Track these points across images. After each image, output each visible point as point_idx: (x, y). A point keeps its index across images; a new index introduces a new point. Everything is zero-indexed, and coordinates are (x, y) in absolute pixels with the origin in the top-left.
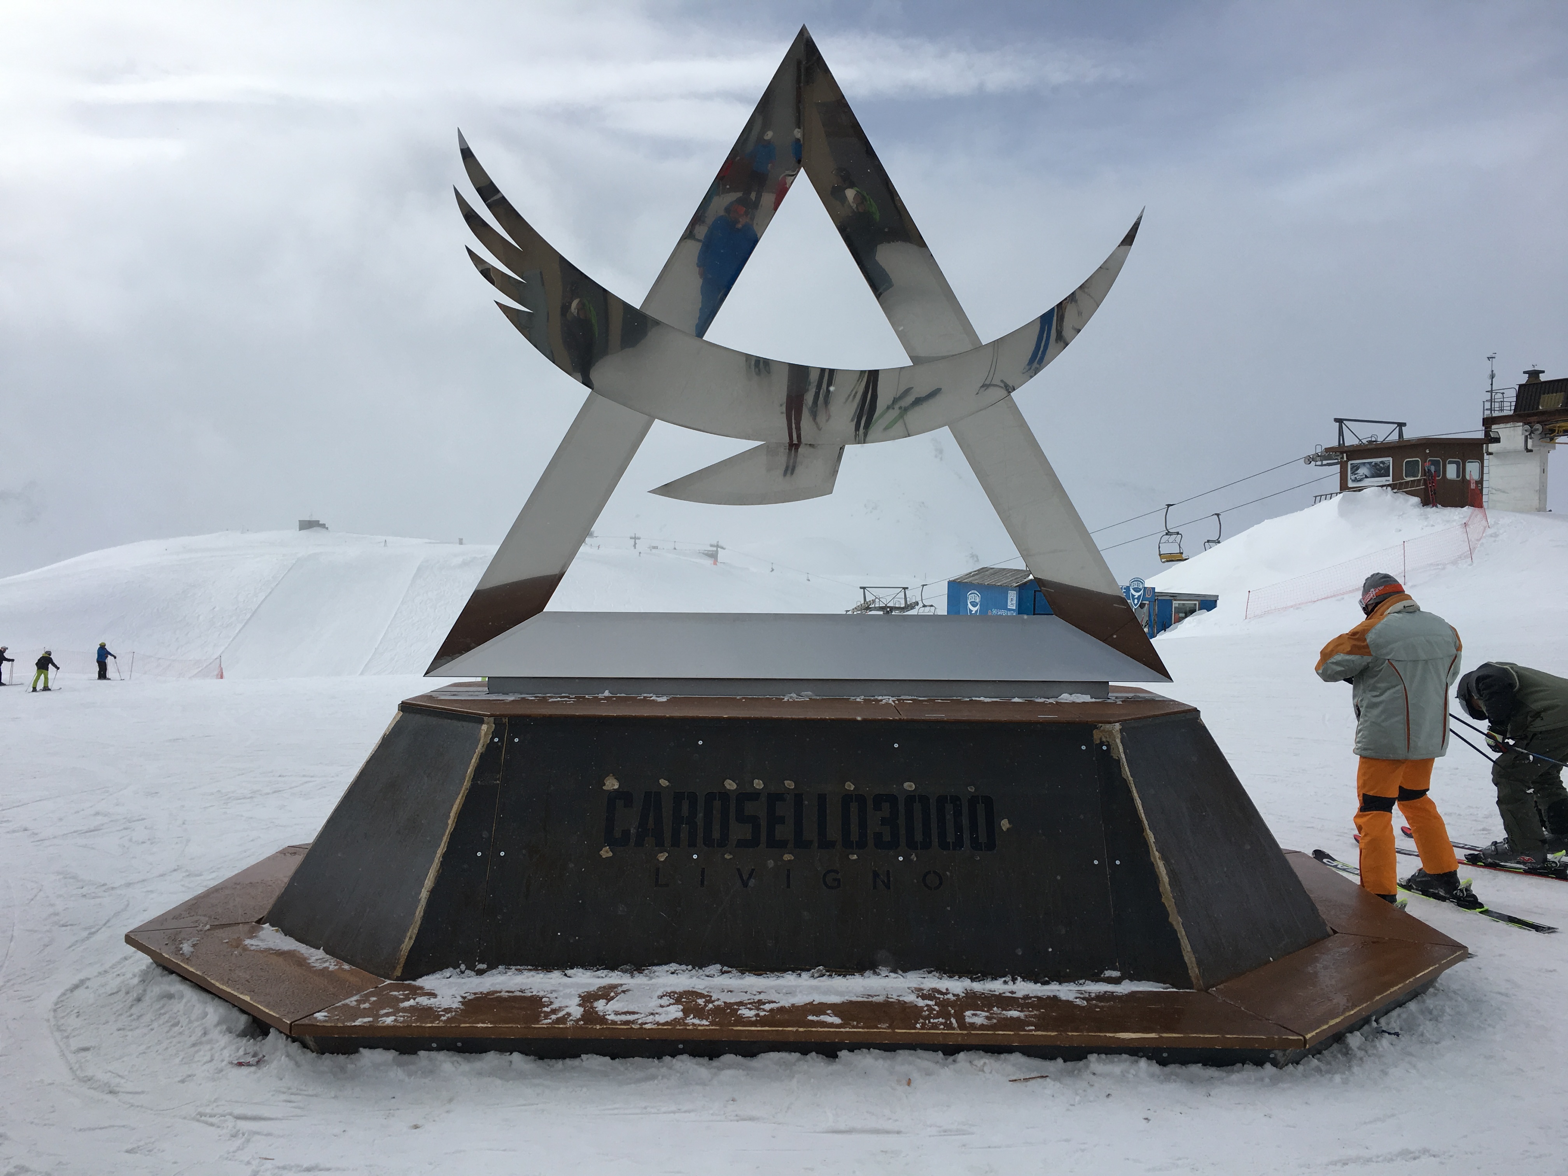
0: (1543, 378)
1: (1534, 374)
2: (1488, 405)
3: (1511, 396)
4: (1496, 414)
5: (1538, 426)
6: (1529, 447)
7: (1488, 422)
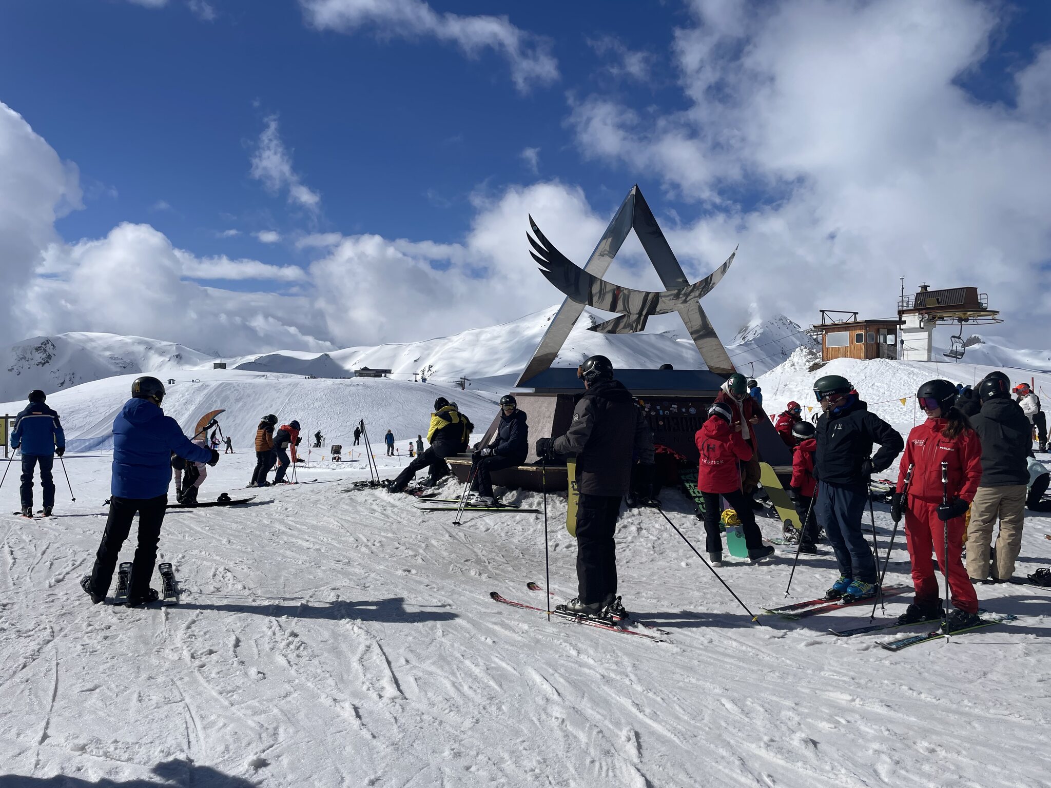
0: (929, 289)
1: (925, 287)
2: (900, 304)
3: (913, 298)
4: (905, 308)
5: (926, 316)
6: (922, 326)
7: (901, 313)
